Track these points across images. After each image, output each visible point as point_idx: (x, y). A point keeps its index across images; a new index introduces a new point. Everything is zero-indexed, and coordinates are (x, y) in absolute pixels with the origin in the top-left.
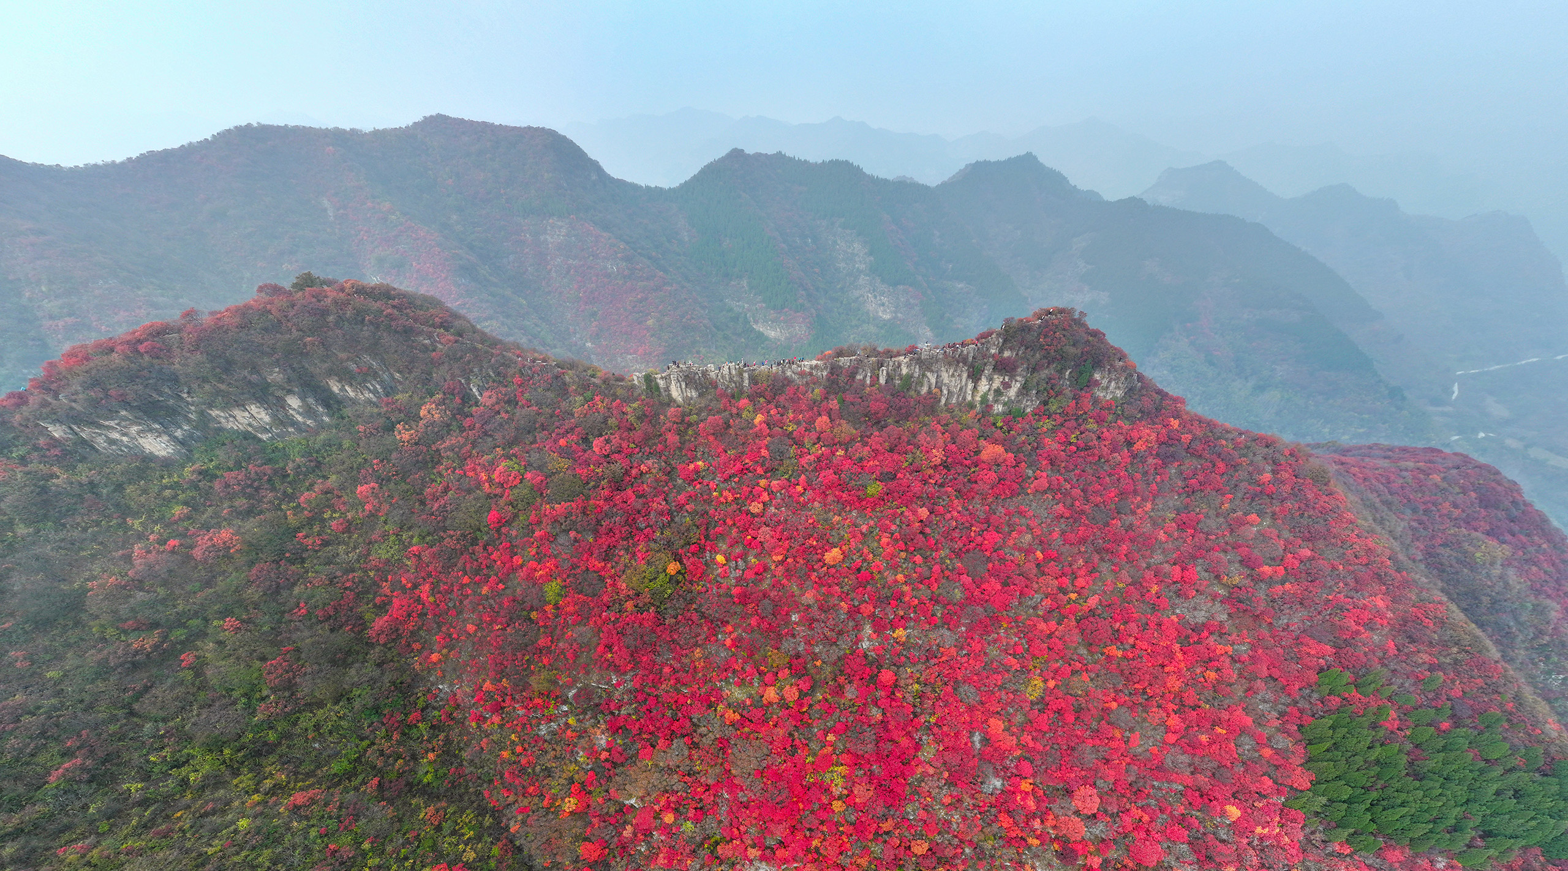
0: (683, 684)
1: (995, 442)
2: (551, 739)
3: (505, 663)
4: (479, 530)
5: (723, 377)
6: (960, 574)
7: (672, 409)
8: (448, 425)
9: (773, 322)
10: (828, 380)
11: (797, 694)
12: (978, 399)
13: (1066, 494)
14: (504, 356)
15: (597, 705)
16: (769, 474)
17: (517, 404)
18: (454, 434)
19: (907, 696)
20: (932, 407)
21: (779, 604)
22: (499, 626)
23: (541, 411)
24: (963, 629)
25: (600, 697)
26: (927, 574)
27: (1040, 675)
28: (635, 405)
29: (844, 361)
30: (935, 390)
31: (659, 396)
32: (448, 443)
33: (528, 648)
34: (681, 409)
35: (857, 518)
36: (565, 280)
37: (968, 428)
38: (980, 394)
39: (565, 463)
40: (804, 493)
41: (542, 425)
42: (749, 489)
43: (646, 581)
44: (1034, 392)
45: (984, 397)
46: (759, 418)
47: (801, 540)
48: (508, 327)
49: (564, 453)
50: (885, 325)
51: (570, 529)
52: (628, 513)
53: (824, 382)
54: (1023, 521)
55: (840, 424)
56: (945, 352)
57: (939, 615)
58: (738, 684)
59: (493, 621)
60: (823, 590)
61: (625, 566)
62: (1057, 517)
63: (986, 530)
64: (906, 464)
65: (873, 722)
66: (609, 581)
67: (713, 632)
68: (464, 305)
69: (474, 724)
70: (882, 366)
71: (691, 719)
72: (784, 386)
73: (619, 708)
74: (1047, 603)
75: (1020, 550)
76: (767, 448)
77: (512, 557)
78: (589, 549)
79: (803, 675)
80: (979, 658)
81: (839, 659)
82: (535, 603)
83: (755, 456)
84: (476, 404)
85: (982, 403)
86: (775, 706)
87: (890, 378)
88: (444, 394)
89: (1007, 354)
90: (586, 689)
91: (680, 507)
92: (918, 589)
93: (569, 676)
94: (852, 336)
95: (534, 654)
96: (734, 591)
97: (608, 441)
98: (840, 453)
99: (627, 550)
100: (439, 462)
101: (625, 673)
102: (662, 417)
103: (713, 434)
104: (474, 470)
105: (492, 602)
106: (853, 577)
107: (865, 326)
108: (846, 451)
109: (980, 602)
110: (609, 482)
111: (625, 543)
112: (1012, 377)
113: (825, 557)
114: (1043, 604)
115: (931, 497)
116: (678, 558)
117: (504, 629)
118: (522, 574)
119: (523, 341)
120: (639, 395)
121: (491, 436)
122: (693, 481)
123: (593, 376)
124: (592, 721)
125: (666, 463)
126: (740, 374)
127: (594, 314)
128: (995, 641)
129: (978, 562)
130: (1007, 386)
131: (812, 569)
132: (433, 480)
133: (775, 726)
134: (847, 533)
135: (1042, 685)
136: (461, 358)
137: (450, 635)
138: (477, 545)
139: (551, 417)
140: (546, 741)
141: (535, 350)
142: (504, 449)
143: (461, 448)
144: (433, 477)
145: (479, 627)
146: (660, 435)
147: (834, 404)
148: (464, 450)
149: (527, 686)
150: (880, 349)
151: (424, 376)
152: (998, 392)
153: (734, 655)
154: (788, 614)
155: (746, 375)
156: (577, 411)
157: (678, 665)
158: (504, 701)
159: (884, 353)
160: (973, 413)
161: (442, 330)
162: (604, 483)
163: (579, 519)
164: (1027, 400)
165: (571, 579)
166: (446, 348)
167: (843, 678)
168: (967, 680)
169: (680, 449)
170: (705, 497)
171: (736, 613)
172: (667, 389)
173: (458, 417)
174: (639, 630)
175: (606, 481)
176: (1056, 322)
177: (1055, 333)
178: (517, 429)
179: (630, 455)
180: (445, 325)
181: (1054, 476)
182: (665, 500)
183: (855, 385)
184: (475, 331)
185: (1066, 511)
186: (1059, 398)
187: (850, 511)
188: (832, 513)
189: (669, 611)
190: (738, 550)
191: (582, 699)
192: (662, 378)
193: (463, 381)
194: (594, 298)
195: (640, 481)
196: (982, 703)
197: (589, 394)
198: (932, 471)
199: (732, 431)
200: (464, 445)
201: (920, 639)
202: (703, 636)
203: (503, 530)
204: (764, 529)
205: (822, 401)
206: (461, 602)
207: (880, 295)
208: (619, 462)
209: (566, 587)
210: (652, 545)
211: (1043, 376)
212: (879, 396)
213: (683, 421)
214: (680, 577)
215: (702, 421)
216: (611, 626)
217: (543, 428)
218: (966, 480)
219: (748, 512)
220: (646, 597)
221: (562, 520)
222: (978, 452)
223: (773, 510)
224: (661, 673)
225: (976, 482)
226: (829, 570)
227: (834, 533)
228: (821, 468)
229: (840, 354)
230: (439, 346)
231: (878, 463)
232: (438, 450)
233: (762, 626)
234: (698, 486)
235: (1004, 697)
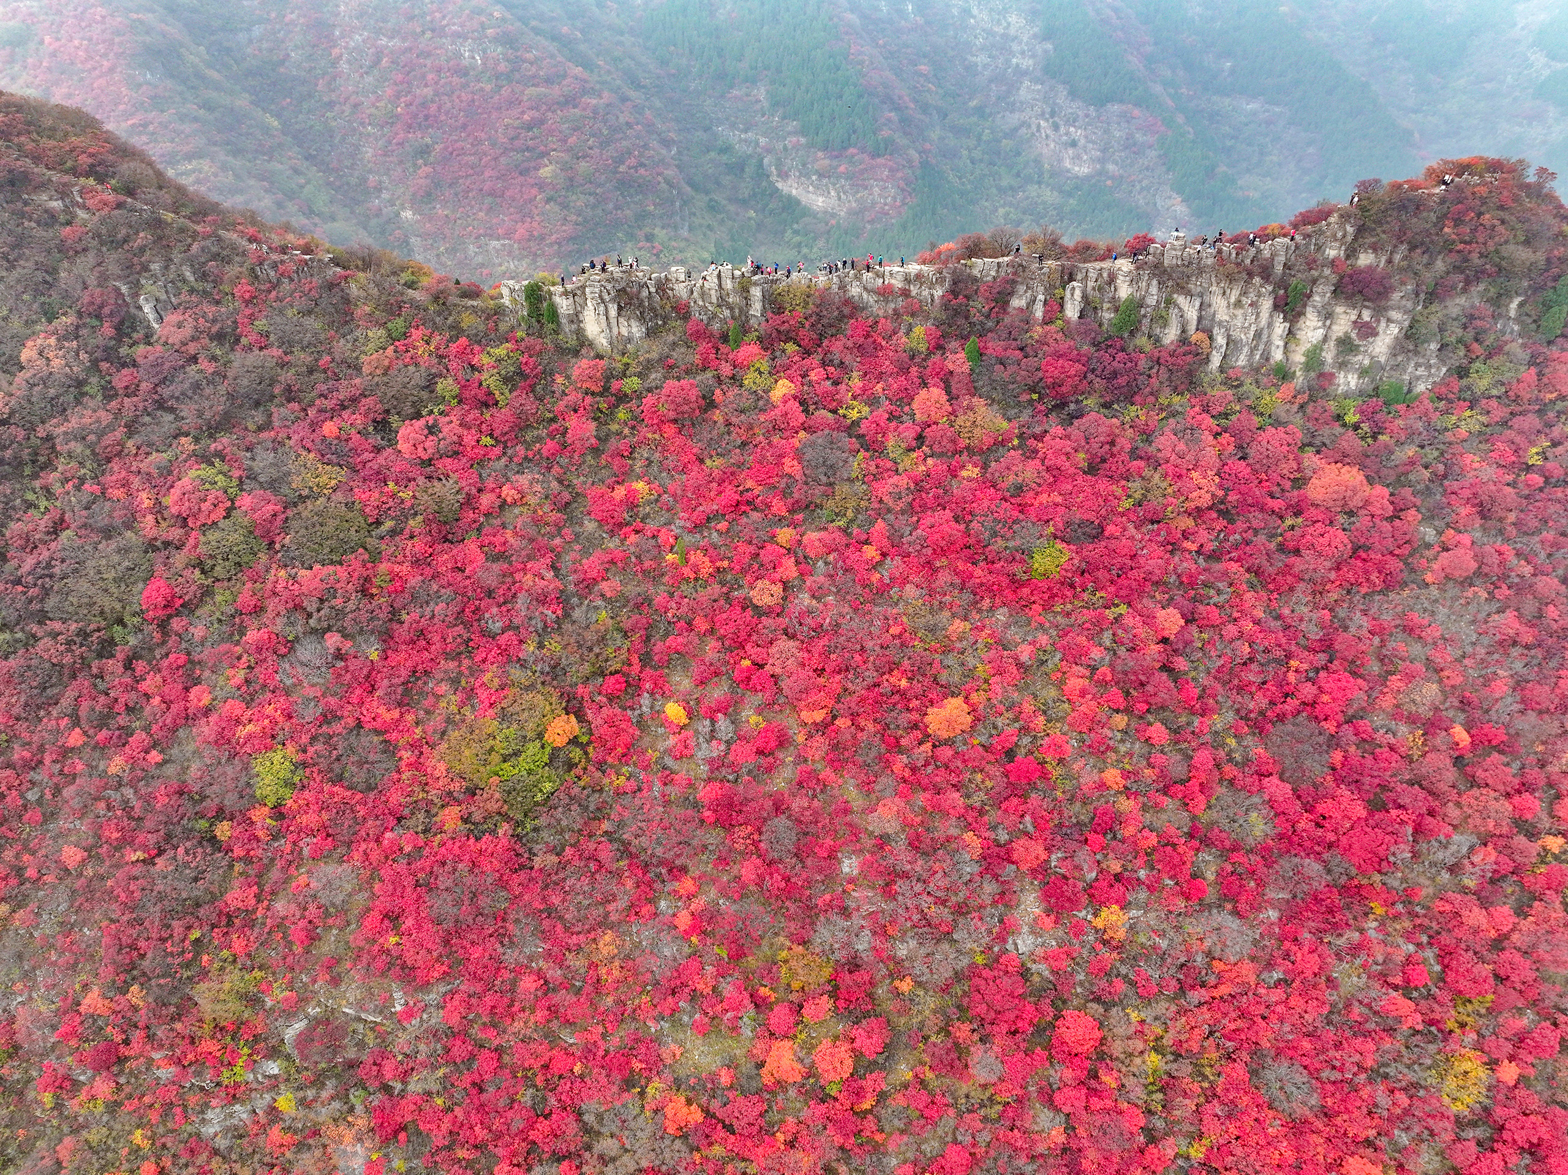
0: (567, 1022)
1: (1343, 459)
2: (231, 1149)
3: (142, 944)
4: (120, 622)
5: (703, 294)
6: (1261, 775)
7: (584, 363)
8: (80, 384)
9: (821, 176)
10: (946, 306)
11: (849, 1062)
12: (1298, 358)
13: (1522, 588)
14: (220, 239)
15: (351, 1065)
16: (800, 516)
17: (237, 341)
18: (92, 404)
19: (1130, 1082)
20: (1190, 374)
21: (812, 829)
22: (140, 855)
23: (289, 358)
24: (1273, 915)
25: (361, 1045)
26: (1178, 770)
27: (1479, 1047)
28: (501, 351)
29: (983, 267)
30: (1195, 336)
31: (556, 332)
32: (74, 423)
33: (201, 912)
34: (604, 363)
35: (1007, 626)
36: (369, 79)
37: (1278, 423)
38: (1304, 347)
39: (331, 476)
40: (880, 563)
41: (289, 389)
42: (752, 549)
43: (495, 758)
44: (1434, 346)
45: (1313, 358)
46: (783, 388)
47: (871, 675)
48: (234, 174)
49: (330, 453)
50: (1077, 188)
51: (329, 629)
52: (464, 594)
53: (936, 312)
54: (1416, 649)
55: (970, 408)
56: (1220, 251)
57: (1210, 876)
58: (702, 1030)
59: (127, 840)
60: (920, 799)
61: (449, 721)
62: (1501, 643)
63: (1325, 668)
64: (1127, 504)
65: (1041, 1149)
66: (406, 755)
67: (647, 893)
68: (145, 125)
69: (48, 1098)
70: (1071, 279)
71: (579, 1115)
72: (842, 317)
73: (405, 1076)
74: (1486, 859)
75: (1412, 720)
76: (798, 456)
77: (187, 689)
78: (368, 676)
79: (866, 1015)
80: (1314, 993)
81: (958, 976)
82: (230, 801)
83: (769, 472)
84: (148, 339)
85: (1308, 367)
86: (792, 1093)
87: (1089, 307)
88: (80, 314)
89: (1365, 259)
90: (327, 1022)
91: (587, 585)
92: (1158, 807)
93: (290, 987)
94: (1001, 211)
95: (213, 926)
96: (702, 792)
97: (432, 430)
98: (971, 472)
99: (455, 682)
100: (49, 465)
101: (426, 986)
102: (560, 380)
103: (675, 421)
104: (125, 484)
105: (129, 792)
106: (996, 771)
107: (1032, 190)
108: (985, 467)
109: (1317, 849)
110: (427, 522)
111: (452, 665)
112: (1380, 312)
113: (927, 719)
114: (1476, 859)
115: (1189, 582)
116: (574, 707)
117: (149, 861)
118: (206, 729)
119: (263, 204)
120: (512, 329)
121: (172, 410)
122: (620, 525)
123: (411, 285)
124: (336, 1105)
125: (560, 482)
126: (744, 289)
127: (424, 151)
128: (1355, 949)
129: (1307, 747)
130: (1367, 331)
131: (895, 745)
132: (30, 505)
133: (791, 1145)
134: (982, 661)
135: (1482, 1073)
136: (125, 241)
137: (19, 871)
138: (112, 656)
139: (311, 372)
140: (216, 1152)
141: (287, 228)
142: (197, 440)
143: (101, 435)
144: (30, 496)
145: (91, 852)
146: (552, 420)
147: (958, 360)
148: (108, 440)
149: (186, 1007)
150: (1067, 241)
151: (40, 276)
152: (1346, 345)
153: (694, 955)
154: (832, 855)
155: (756, 292)
156: (369, 360)
157: (555, 973)
158: (127, 1042)
159: (1076, 250)
160: (1287, 389)
161: (91, 181)
162: (415, 524)
163: (351, 605)
164: (1417, 365)
165: (319, 746)
166: (96, 218)
167: (966, 1027)
168: (1285, 1051)
169: (596, 451)
170: (647, 564)
171: (705, 848)
172: (576, 318)
173: (104, 366)
174: (469, 880)
175: (420, 518)
176: (1483, 191)
177: (1479, 215)
178: (231, 396)
179: (481, 461)
180: (99, 172)
181: (1491, 544)
182: (554, 567)
183: (1007, 320)
184: (162, 182)
185: (1523, 629)
186: (1496, 361)
187: (992, 609)
188: (946, 614)
189: (544, 834)
190: (718, 691)
191: (316, 1047)
192: (566, 293)
193: (124, 289)
194: (427, 117)
195: (497, 522)
196: (1328, 1114)
197: (398, 324)
198: (1190, 523)
199: (718, 416)
200: (110, 428)
201: (1162, 934)
202: (622, 903)
203: (176, 624)
204: (785, 645)
205: (930, 352)
206: (57, 791)
207: (1068, 123)
208: (454, 477)
209: (305, 765)
210: (516, 673)
211: (1455, 311)
212: (1063, 346)
213: (606, 389)
214: (576, 754)
215: (649, 390)
216: (402, 864)
217: (290, 395)
218: (1273, 546)
219: (746, 604)
220: (491, 800)
221: (311, 605)
222: (1300, 482)
223: (805, 599)
224: (512, 990)
225: (1297, 552)
226: (939, 751)
227: (951, 660)
228: (924, 507)
229: (974, 250)
230: (82, 214)
231: (1059, 500)
232: (49, 438)
233: (768, 883)
234: (633, 538)
235: (1383, 1100)
